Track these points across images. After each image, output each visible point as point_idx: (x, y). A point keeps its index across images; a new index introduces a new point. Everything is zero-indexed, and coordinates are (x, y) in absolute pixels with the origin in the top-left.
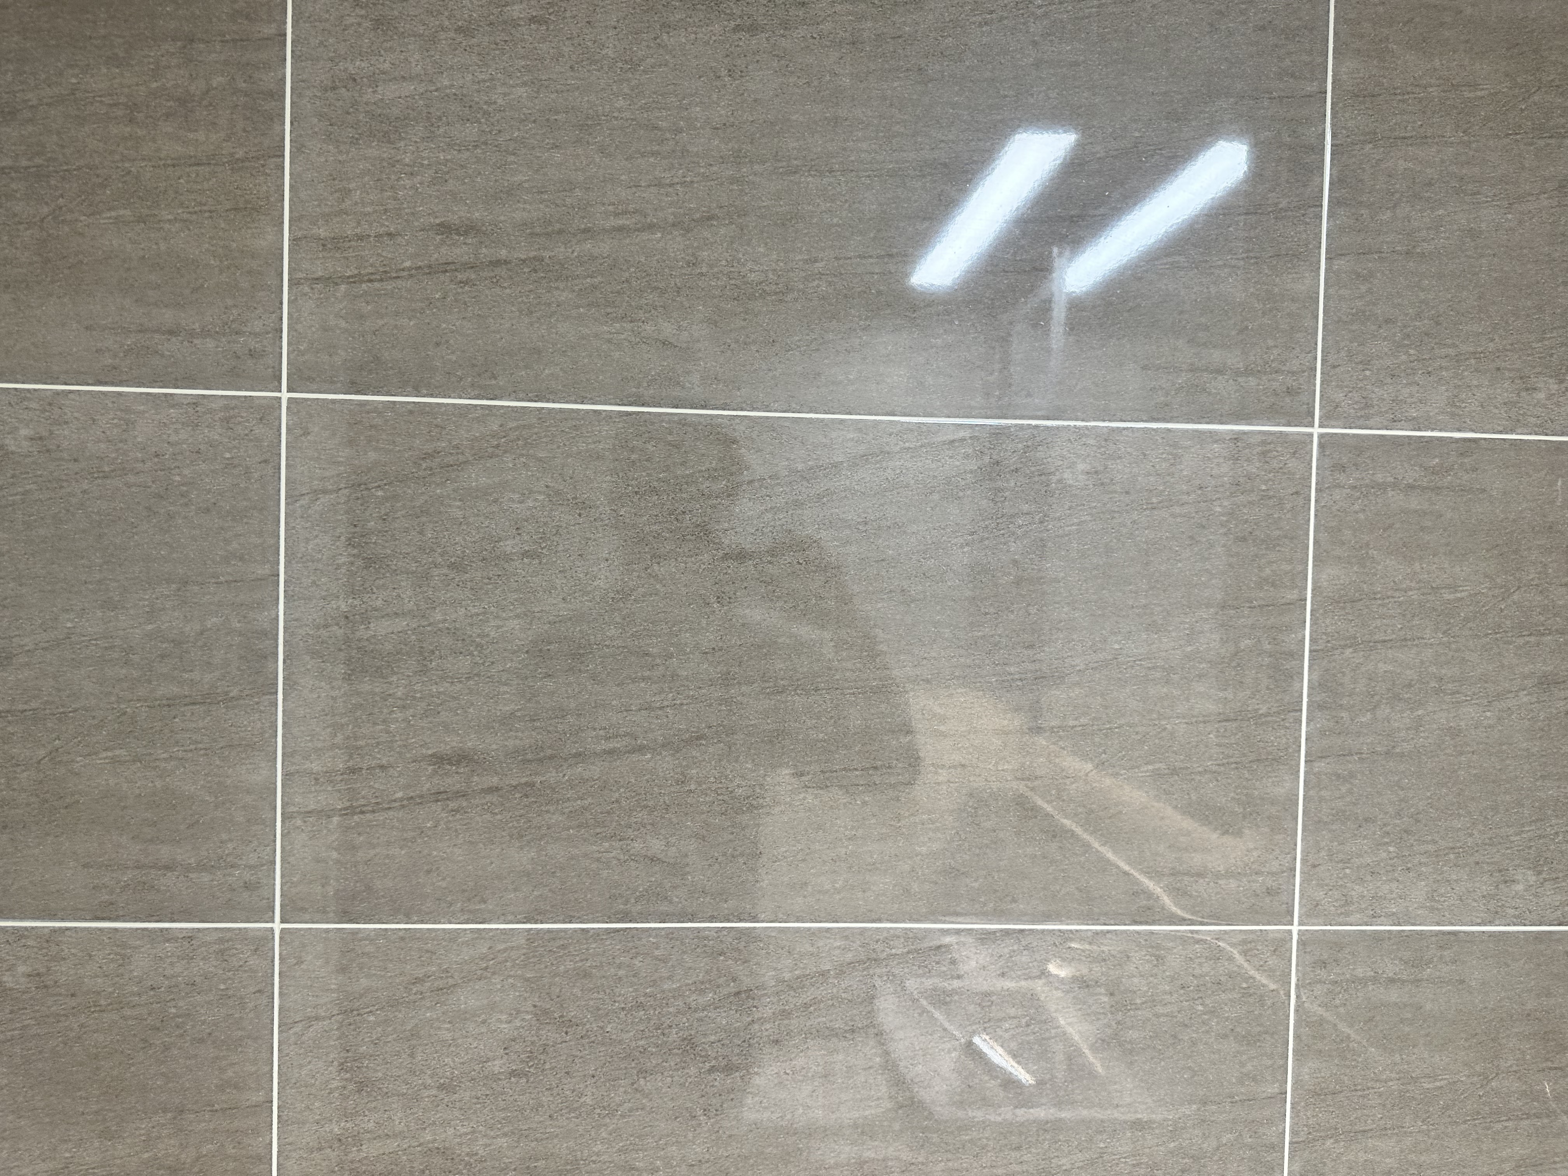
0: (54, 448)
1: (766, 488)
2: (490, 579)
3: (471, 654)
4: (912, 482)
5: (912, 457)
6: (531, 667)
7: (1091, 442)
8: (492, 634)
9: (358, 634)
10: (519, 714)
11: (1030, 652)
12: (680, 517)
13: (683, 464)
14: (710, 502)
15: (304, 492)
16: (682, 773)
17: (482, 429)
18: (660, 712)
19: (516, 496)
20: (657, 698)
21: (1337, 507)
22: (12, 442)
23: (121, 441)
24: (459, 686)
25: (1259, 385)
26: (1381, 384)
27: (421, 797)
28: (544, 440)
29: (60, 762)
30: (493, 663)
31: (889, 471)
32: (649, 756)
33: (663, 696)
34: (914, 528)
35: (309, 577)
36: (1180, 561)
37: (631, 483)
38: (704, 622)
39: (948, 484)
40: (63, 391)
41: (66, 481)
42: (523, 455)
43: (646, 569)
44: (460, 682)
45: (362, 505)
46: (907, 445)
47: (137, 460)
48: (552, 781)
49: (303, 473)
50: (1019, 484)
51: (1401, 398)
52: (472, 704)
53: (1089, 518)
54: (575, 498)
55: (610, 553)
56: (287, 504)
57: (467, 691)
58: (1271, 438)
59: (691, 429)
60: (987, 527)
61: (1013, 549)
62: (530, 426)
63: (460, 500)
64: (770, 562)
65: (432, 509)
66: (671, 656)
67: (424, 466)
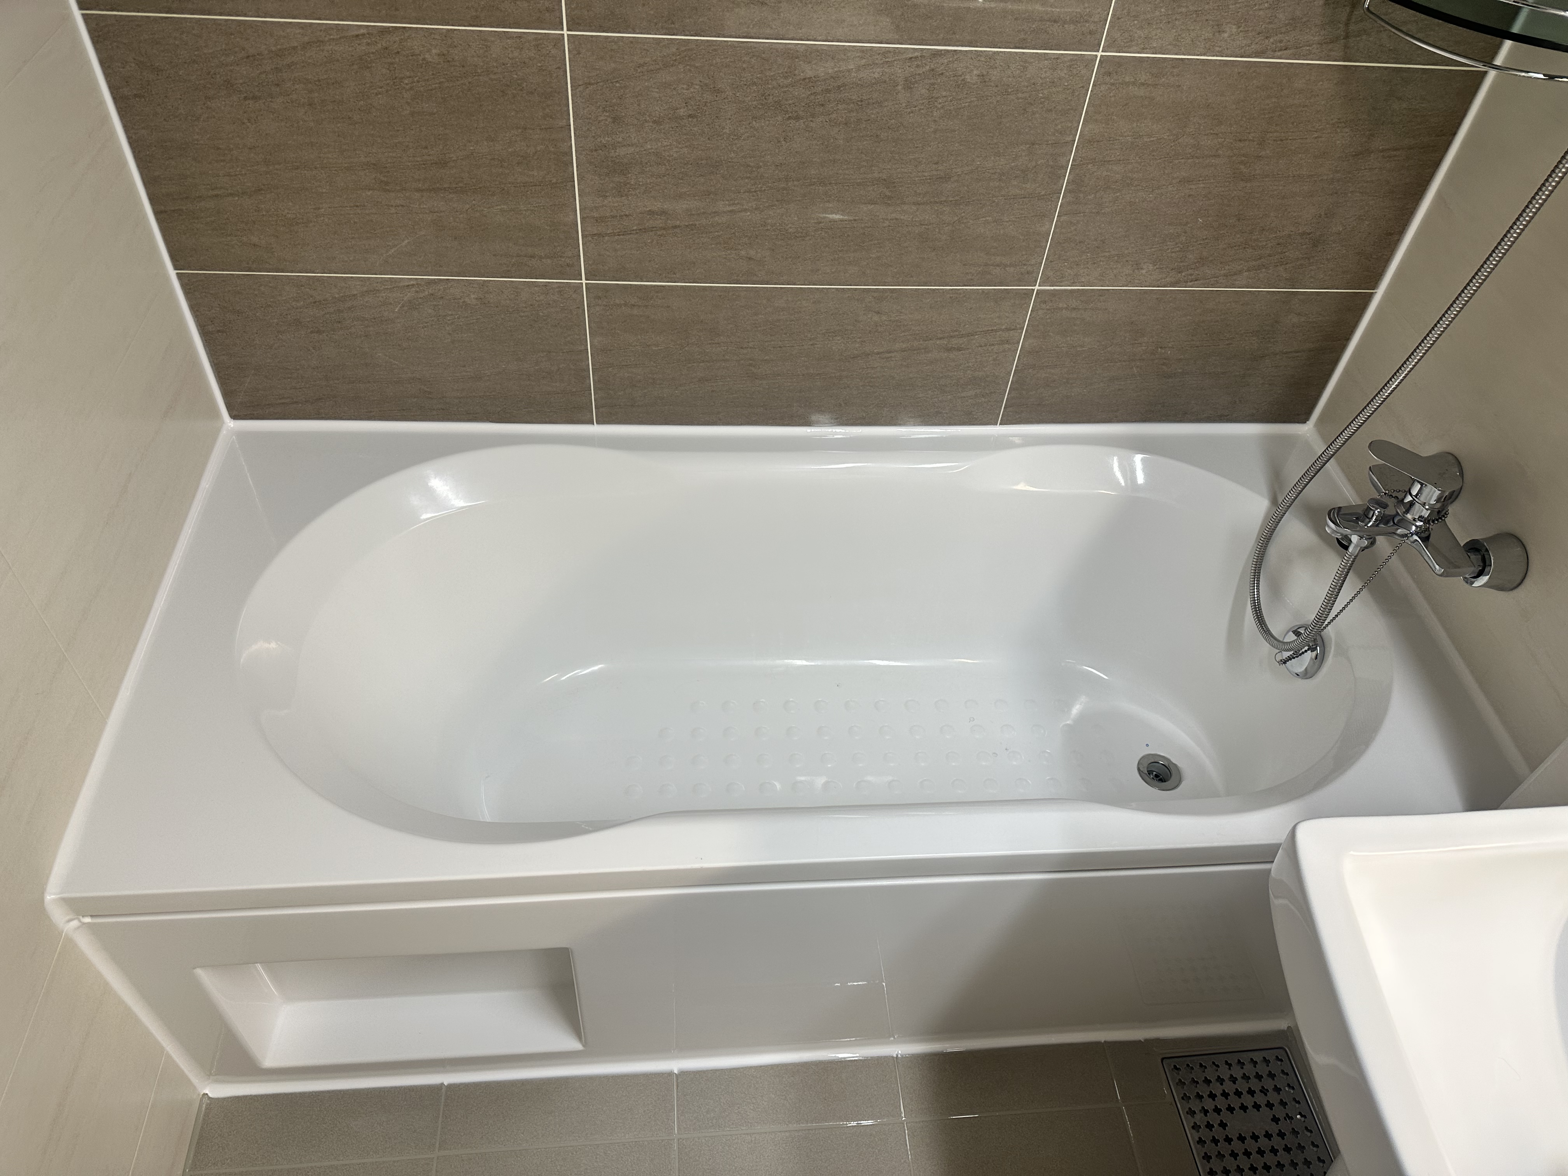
0: (451, 59)
1: (812, 82)
2: (673, 128)
3: (665, 165)
4: (888, 80)
5: (889, 66)
6: (693, 171)
7: (983, 59)
8: (675, 155)
9: (611, 155)
10: (688, 193)
11: (936, 166)
12: (767, 98)
13: (770, 69)
14: (783, 90)
15: (580, 84)
16: (764, 222)
17: (667, 51)
18: (754, 194)
19: (685, 86)
20: (753, 187)
21: (1101, 94)
22: (429, 56)
23: (484, 57)
24: (659, 180)
25: (1075, 29)
26: (1141, 28)
27: (645, 229)
28: (699, 57)
29: (477, 211)
30: (675, 169)
31: (876, 74)
32: (749, 213)
33: (756, 186)
34: (886, 104)
35: (586, 126)
36: (1016, 121)
37: (742, 79)
38: (777, 151)
39: (906, 81)
40: (451, 29)
41: (460, 77)
42: (688, 65)
43: (749, 124)
44: (660, 178)
45: (609, 91)
46: (887, 60)
47: (494, 67)
48: (704, 224)
49: (579, 74)
50: (942, 81)
51: (1150, 36)
52: (666, 188)
53: (975, 99)
54: (714, 87)
55: (731, 116)
56: (572, 90)
57: (663, 182)
58: (1076, 57)
59: (775, 51)
60: (923, 103)
61: (935, 115)
62: (691, 50)
63: (657, 88)
64: (811, 121)
65: (644, 93)
66: (761, 167)
67: (639, 70)
